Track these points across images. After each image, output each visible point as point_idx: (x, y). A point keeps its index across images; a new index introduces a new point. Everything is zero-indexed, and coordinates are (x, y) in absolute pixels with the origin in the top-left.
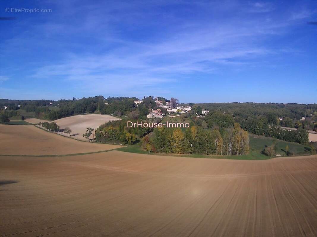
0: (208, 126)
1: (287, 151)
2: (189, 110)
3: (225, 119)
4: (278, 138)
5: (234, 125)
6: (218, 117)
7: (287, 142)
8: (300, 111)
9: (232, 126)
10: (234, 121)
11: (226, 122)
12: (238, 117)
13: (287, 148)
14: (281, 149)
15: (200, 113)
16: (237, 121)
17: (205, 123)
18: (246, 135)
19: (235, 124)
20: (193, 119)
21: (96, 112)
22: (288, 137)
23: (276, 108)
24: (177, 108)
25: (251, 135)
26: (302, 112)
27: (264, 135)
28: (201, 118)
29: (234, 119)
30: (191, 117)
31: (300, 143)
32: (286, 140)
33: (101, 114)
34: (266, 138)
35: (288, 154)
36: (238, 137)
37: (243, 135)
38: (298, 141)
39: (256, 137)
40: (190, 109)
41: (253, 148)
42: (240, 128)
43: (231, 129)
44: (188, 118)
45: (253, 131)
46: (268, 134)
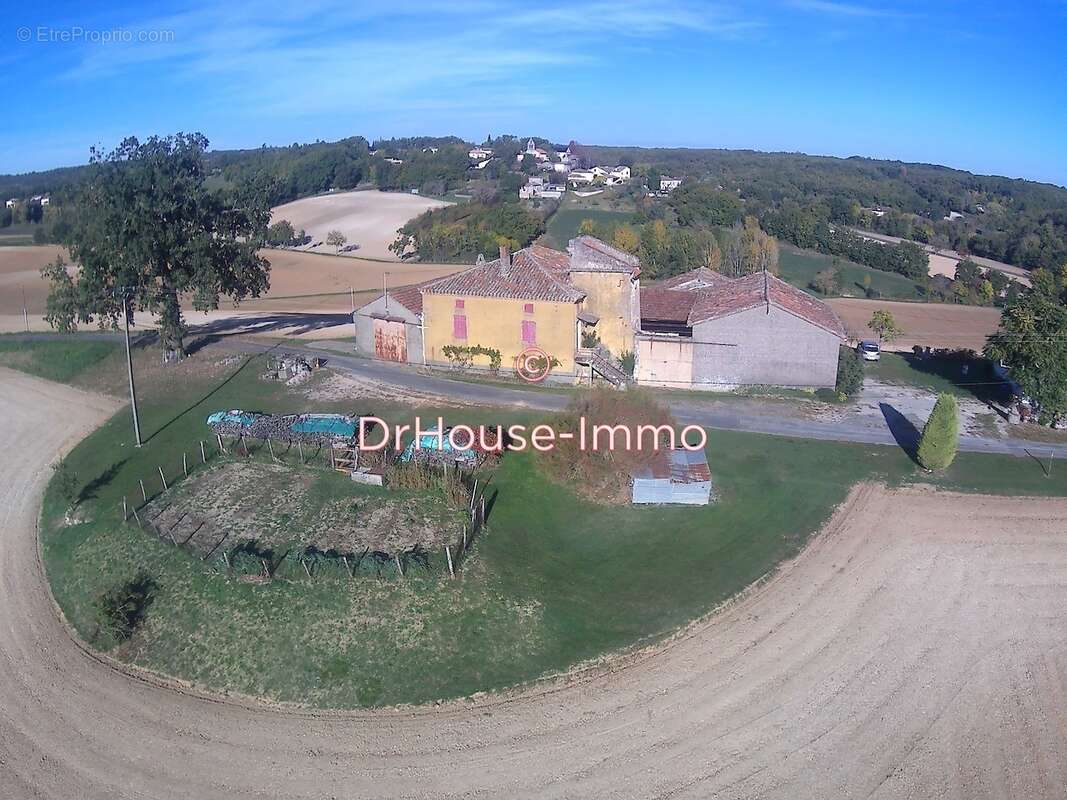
0: (679, 221)
1: (867, 287)
2: (625, 176)
3: (721, 204)
4: (852, 258)
5: (744, 222)
6: (704, 198)
7: (874, 270)
8: (947, 194)
9: (739, 225)
10: (743, 210)
11: (723, 211)
12: (754, 201)
13: (867, 282)
14: (856, 284)
15: (654, 186)
16: (751, 212)
17: (672, 213)
18: (772, 245)
19: (748, 219)
20: (640, 203)
21: (363, 186)
22: (877, 258)
23: (870, 178)
24: (592, 170)
25: (786, 246)
26: (951, 196)
27: (818, 250)
28: (659, 199)
29: (745, 206)
30: (635, 195)
31: (906, 274)
32: (873, 264)
33: (377, 191)
34: (824, 256)
35: (869, 294)
36: (755, 247)
37: (765, 243)
38: (901, 270)
39: (798, 251)
40: (624, 173)
41: (788, 276)
42: (758, 229)
43: (737, 231)
44: (626, 199)
45: (791, 239)
46: (826, 248)
